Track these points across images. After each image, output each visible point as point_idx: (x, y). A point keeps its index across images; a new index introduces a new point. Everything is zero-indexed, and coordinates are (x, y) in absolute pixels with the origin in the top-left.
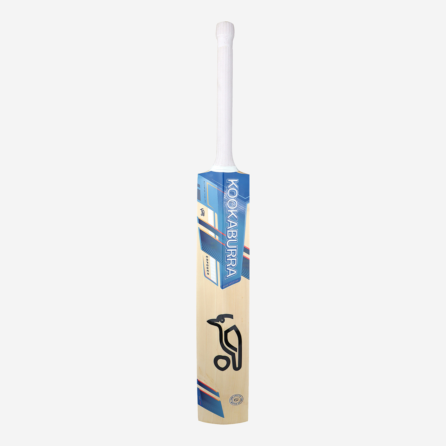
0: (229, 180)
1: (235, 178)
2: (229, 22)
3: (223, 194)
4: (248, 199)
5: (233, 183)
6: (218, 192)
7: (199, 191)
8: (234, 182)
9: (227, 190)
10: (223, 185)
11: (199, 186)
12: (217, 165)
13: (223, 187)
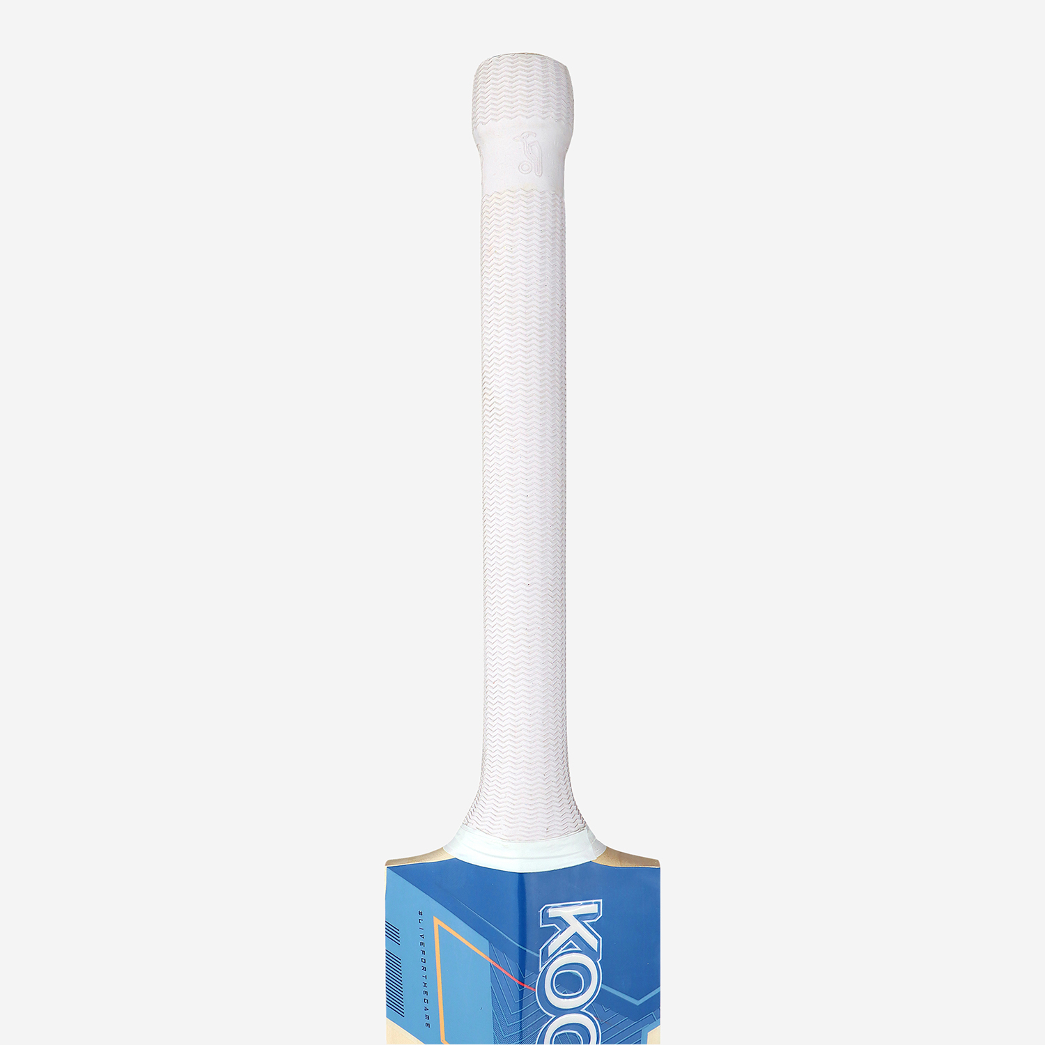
0: (552, 913)
1: (585, 896)
2: (543, 57)
3: (521, 994)
4: (655, 1004)
5: (576, 927)
6: (494, 980)
7: (393, 965)
8: (579, 917)
9: (541, 969)
10: (523, 940)
11: (392, 933)
12: (488, 833)
13: (523, 954)
